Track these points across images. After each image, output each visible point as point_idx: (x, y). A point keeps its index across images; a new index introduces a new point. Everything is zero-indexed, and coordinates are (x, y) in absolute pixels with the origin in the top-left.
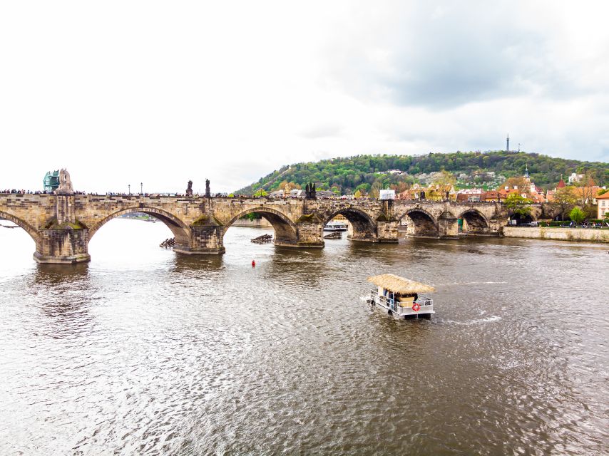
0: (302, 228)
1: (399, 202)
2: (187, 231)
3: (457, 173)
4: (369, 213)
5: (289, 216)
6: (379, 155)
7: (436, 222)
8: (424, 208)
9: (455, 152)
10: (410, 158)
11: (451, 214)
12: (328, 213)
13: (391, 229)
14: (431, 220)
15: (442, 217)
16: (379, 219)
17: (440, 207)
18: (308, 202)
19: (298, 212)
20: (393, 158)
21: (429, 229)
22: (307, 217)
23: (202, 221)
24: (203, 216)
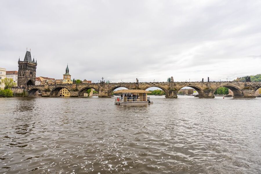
0: (244, 92)
2: (202, 91)
5: (239, 87)
12: (257, 86)
18: (247, 83)
19: (243, 86)
22: (247, 88)
23: (207, 88)
24: (207, 87)
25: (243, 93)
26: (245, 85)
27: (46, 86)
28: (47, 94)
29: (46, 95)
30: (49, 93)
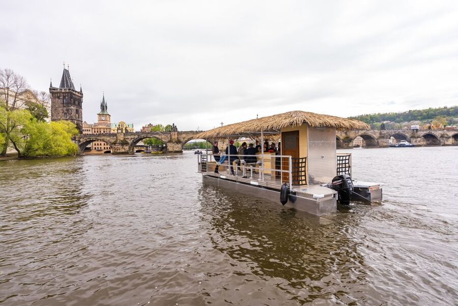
0: (380, 141)
1: (420, 130)
2: (341, 141)
3: (430, 120)
4: (407, 135)
5: (375, 136)
6: (375, 114)
7: (439, 139)
8: (432, 132)
9: (428, 108)
10: (396, 114)
11: (447, 135)
12: (389, 135)
13: (418, 141)
14: (436, 138)
15: (442, 136)
16: (411, 137)
17: (441, 132)
18: (382, 131)
19: (378, 135)
20: (384, 115)
21: (434, 142)
22: (382, 136)
23: (347, 138)
24: (347, 136)
25: (378, 142)
26: (380, 133)
27: (121, 135)
28: (124, 149)
29: (123, 151)
30: (127, 148)
